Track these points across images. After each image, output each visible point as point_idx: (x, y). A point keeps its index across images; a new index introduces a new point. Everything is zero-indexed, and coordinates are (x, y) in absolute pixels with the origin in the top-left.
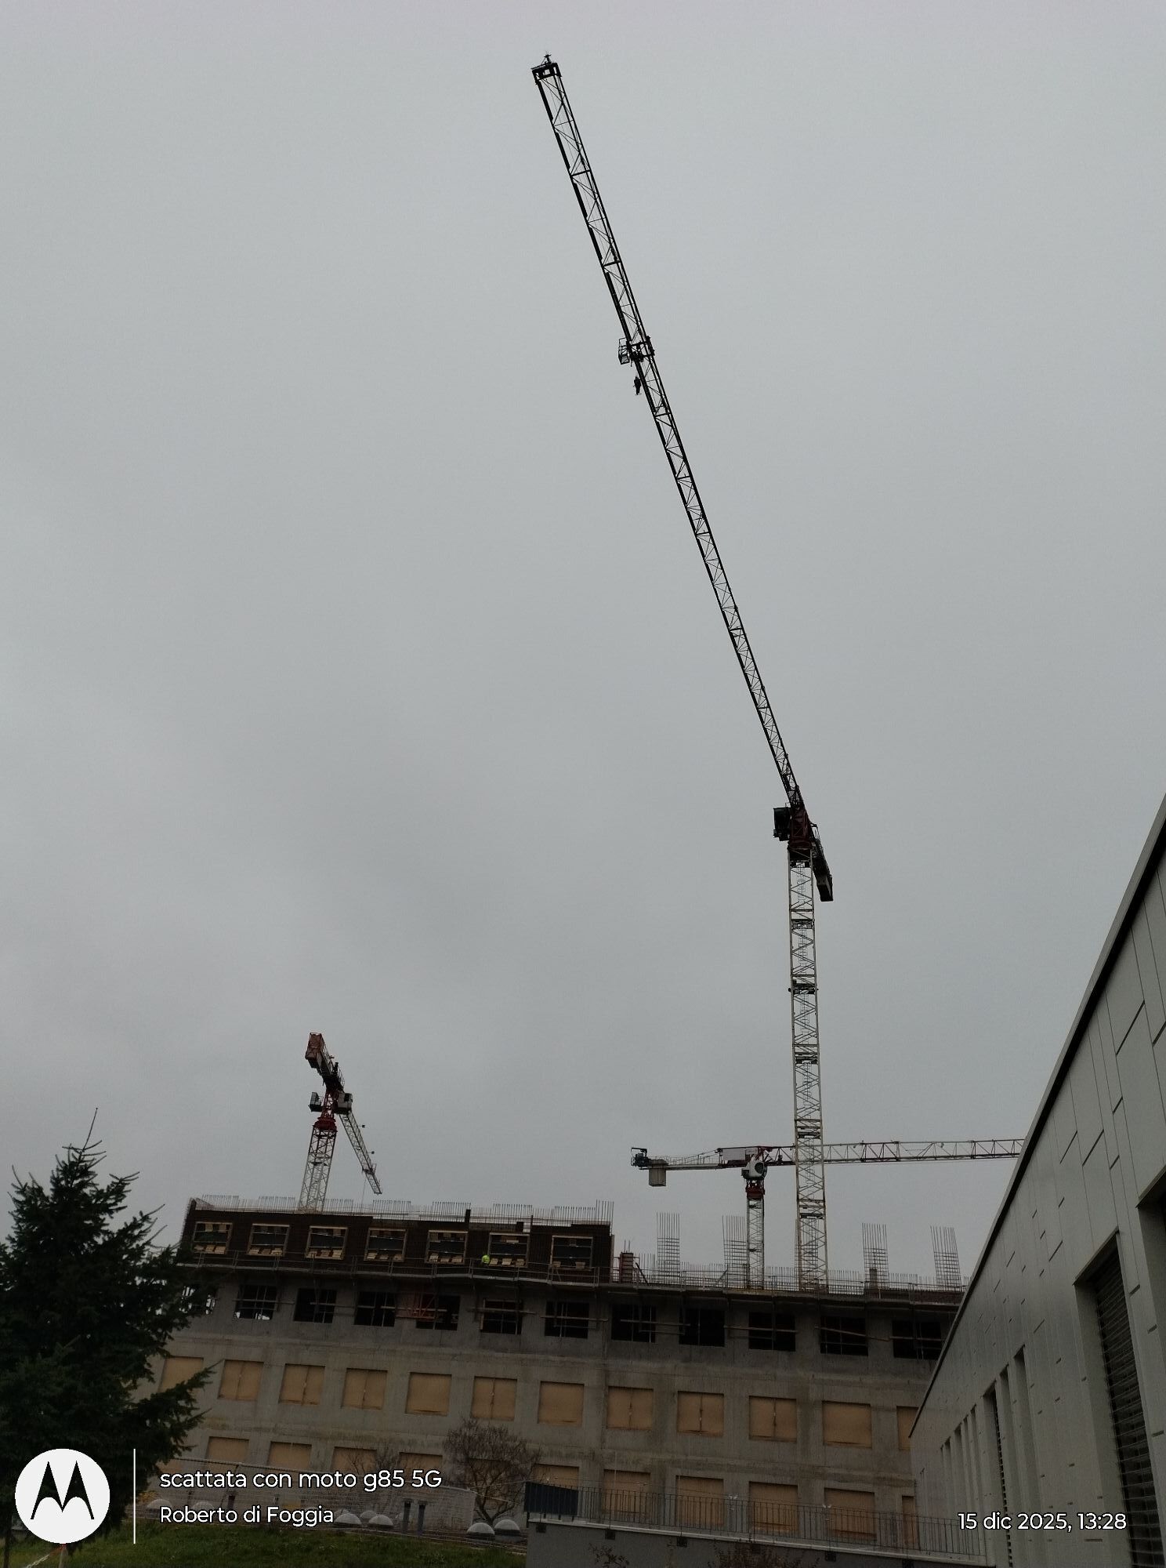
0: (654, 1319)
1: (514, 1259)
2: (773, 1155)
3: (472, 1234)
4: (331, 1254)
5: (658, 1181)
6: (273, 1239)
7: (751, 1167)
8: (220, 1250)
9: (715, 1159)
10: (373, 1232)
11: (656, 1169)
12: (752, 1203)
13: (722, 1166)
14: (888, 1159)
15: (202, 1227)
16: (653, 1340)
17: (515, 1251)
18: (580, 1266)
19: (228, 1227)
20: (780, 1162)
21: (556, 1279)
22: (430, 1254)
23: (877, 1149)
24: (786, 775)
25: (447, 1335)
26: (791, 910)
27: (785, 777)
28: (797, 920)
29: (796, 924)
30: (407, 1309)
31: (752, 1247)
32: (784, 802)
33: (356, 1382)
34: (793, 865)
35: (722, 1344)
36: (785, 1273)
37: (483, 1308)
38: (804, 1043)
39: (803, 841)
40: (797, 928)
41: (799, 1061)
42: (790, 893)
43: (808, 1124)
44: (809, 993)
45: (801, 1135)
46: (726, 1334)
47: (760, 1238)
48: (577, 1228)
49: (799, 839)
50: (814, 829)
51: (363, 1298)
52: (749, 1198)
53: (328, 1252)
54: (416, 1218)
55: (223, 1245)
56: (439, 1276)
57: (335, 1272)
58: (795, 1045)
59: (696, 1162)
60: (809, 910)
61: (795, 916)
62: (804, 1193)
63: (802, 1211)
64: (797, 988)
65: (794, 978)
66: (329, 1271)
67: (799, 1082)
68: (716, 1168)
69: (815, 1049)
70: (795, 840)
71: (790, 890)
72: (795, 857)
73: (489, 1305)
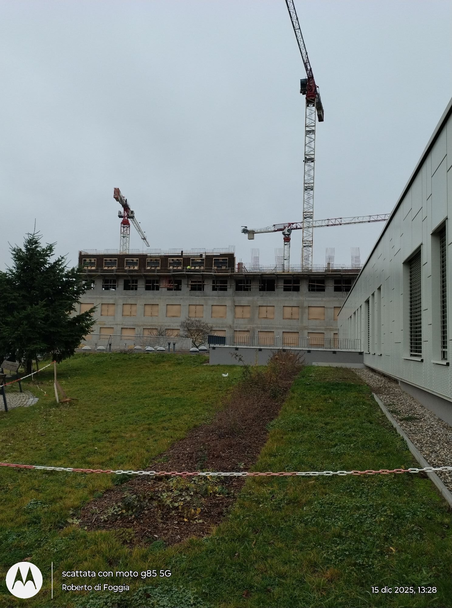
0: (250, 284)
1: (200, 266)
2: (294, 226)
3: (184, 259)
4: (134, 268)
5: (251, 238)
6: (112, 264)
7: (286, 231)
8: (93, 268)
9: (273, 229)
10: (148, 260)
11: (250, 233)
12: (286, 243)
13: (276, 231)
14: (337, 225)
15: (85, 260)
16: (250, 290)
17: (200, 264)
18: (224, 268)
19: (95, 260)
20: (297, 228)
21: (215, 272)
22: (170, 266)
23: (333, 221)
24: (306, 63)
25: (178, 292)
26: (306, 126)
27: (306, 64)
28: (308, 131)
29: (308, 132)
30: (163, 284)
31: (285, 258)
32: (305, 76)
33: (148, 308)
34: (308, 106)
35: (274, 290)
36: (297, 266)
37: (190, 283)
38: (308, 182)
39: (312, 94)
40: (308, 134)
41: (306, 190)
42: (306, 119)
43: (308, 214)
44: (312, 162)
45: (305, 218)
46: (275, 287)
47: (288, 255)
48: (222, 255)
49: (311, 93)
50: (317, 88)
51: (147, 282)
52: (285, 242)
53: (133, 267)
54: (163, 254)
55: (94, 266)
56: (173, 273)
57: (136, 274)
58: (305, 183)
59: (265, 230)
60: (313, 126)
61: (308, 129)
62: (305, 239)
63: (304, 245)
64: (307, 160)
65: (306, 156)
66: (134, 274)
67: (306, 198)
68: (273, 232)
69: (312, 185)
70: (309, 94)
71: (306, 117)
72: (309, 102)
73: (192, 282)
